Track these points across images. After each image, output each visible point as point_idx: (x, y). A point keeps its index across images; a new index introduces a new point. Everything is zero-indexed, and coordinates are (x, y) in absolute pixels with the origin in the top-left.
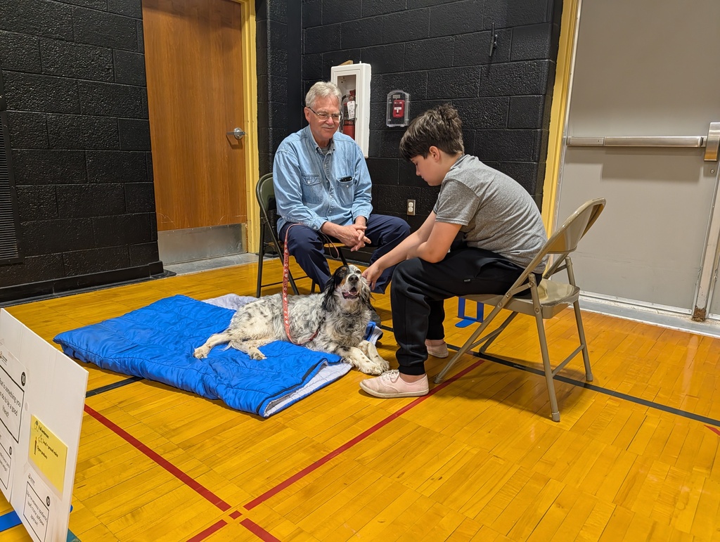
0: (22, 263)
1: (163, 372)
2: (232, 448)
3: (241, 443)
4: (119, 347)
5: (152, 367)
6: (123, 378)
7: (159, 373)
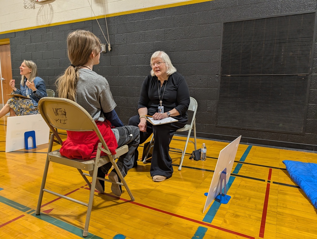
0: (303, 135)
1: (305, 187)
2: (295, 226)
3: (302, 228)
4: (303, 173)
5: (303, 184)
6: (294, 184)
7: (304, 187)
